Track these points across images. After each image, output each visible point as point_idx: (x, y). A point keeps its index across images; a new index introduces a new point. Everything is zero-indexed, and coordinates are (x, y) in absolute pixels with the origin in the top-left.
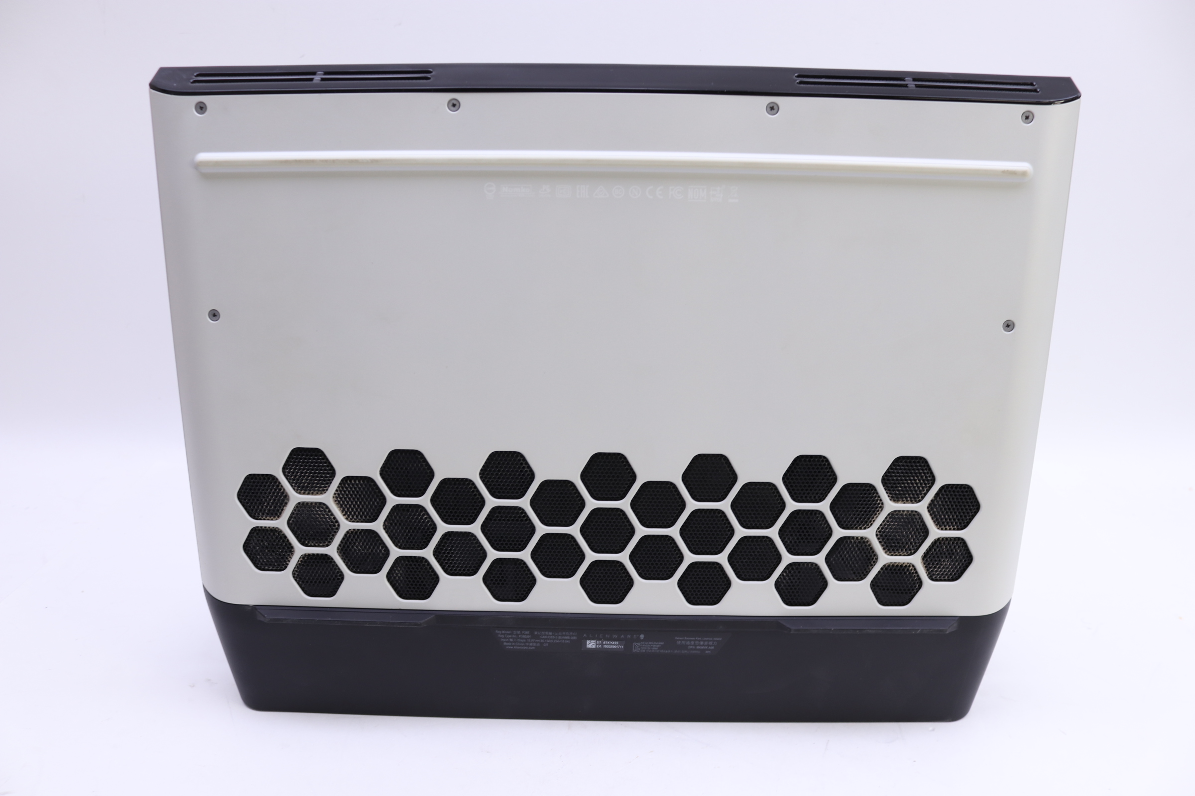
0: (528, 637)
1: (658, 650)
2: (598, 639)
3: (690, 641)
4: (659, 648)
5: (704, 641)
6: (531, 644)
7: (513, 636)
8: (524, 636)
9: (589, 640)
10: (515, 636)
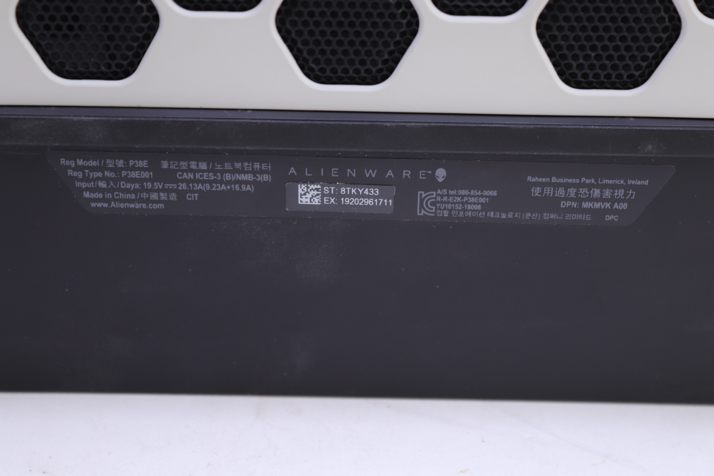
0: (146, 175)
1: (482, 211)
2: (329, 181)
3: (567, 186)
4: (485, 207)
5: (602, 187)
6: (154, 196)
7: (107, 174)
8: (134, 175)
9: (304, 182)
10: (112, 175)
